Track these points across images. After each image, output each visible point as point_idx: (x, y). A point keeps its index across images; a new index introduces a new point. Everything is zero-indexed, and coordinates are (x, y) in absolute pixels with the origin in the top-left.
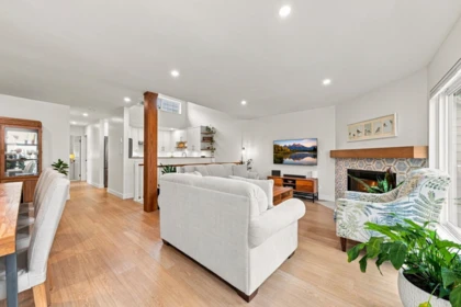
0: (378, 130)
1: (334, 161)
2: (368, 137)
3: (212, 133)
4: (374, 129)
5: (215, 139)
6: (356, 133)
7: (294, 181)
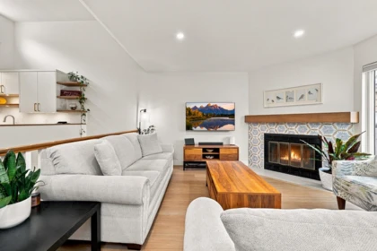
0: (302, 97)
1: (247, 126)
2: (291, 104)
3: (82, 85)
4: (296, 96)
5: (86, 94)
6: (275, 99)
7: (217, 150)
